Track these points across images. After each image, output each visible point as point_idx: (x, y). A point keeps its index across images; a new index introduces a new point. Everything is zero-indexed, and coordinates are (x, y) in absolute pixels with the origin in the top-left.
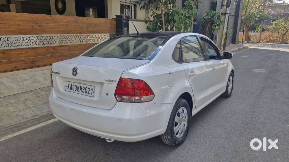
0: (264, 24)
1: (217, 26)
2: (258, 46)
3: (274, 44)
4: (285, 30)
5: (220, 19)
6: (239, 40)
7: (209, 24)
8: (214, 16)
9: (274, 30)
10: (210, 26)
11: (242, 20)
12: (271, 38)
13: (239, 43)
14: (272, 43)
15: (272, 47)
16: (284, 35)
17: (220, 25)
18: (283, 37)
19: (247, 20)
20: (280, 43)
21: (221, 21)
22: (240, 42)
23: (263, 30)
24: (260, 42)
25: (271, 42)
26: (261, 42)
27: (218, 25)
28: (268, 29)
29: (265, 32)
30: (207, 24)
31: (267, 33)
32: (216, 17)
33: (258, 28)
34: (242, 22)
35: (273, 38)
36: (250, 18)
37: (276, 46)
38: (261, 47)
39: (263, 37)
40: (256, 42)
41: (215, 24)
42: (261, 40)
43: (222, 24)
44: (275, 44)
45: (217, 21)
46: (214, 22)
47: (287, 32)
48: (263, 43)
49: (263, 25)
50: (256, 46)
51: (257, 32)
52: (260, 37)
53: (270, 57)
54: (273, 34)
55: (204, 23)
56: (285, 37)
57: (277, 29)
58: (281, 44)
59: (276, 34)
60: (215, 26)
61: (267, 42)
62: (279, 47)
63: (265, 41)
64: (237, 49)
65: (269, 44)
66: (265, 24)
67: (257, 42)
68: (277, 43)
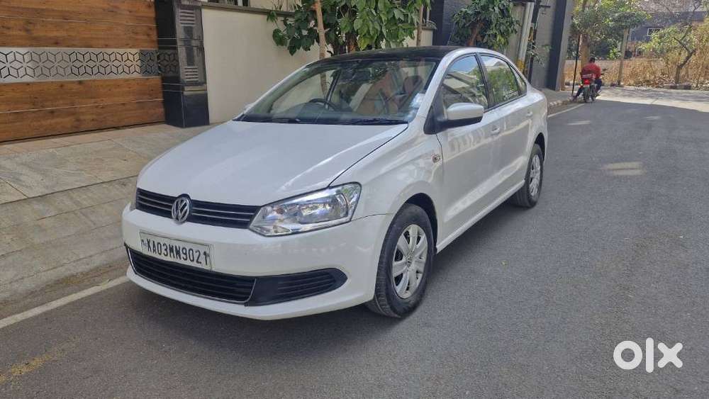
0: (630, 39)
1: (499, 37)
2: (617, 94)
3: (655, 89)
4: (684, 55)
5: (509, 16)
6: (567, 80)
7: (477, 30)
8: (491, 6)
9: (656, 54)
10: (479, 36)
11: (573, 26)
12: (648, 76)
13: (567, 87)
14: (650, 88)
15: (651, 97)
16: (680, 67)
17: (508, 34)
18: (678, 73)
19: (586, 25)
20: (672, 87)
21: (512, 23)
22: (568, 84)
23: (628, 55)
24: (619, 85)
25: (648, 85)
26: (622, 83)
27: (502, 34)
28: (640, 53)
29: (633, 58)
30: (471, 29)
31: (635, 63)
32: (496, 9)
33: (615, 50)
34: (575, 32)
35: (654, 73)
36: (593, 20)
37: (661, 95)
38: (624, 96)
39: (626, 72)
40: (610, 83)
41: (495, 31)
42: (622, 79)
43: (516, 32)
44: (659, 89)
45: (501, 21)
46: (491, 23)
47: (688, 58)
48: (626, 87)
49: (627, 43)
50: (609, 95)
51: (613, 59)
52: (620, 72)
53: (649, 127)
54: (652, 64)
55: (463, 27)
56: (683, 73)
57: (662, 52)
58: (672, 90)
59: (660, 64)
60: (495, 36)
61: (638, 84)
62: (670, 97)
63: (632, 82)
64: (560, 102)
65: (643, 91)
66: (633, 39)
67: (613, 85)
68: (663, 87)
